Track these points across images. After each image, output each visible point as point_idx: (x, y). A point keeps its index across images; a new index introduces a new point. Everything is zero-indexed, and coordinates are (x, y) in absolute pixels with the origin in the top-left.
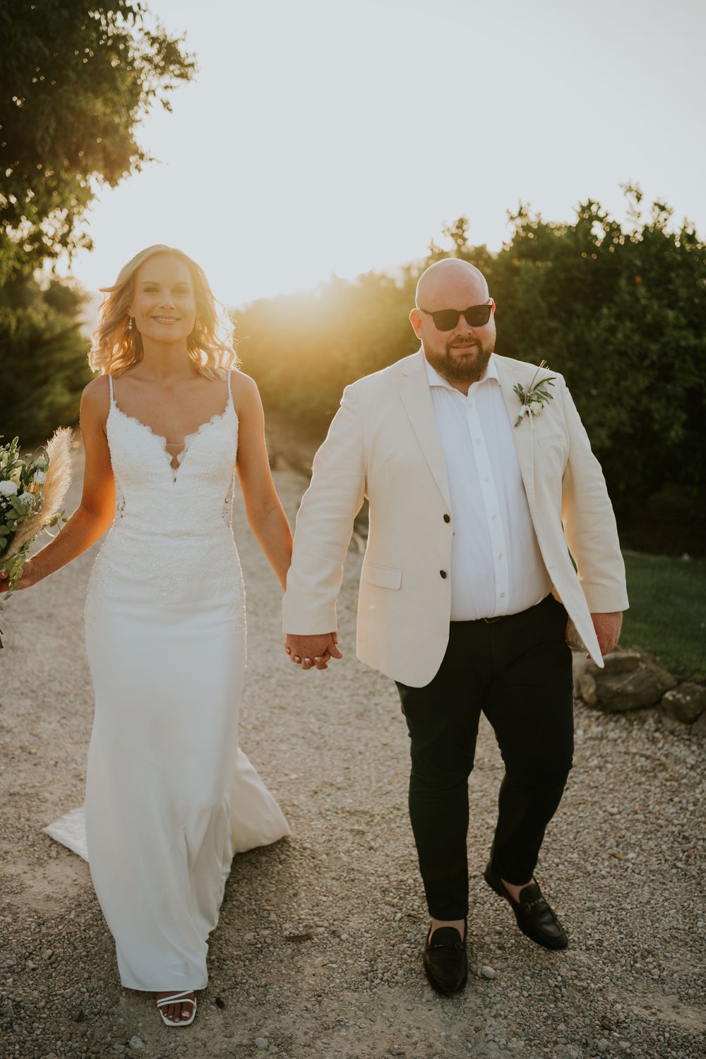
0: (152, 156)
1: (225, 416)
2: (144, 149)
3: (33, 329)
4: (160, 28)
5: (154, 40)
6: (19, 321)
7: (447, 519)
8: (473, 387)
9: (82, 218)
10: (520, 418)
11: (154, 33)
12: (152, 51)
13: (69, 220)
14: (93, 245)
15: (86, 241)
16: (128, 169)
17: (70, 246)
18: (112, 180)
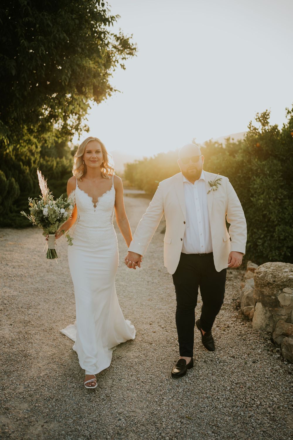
0: (116, 89)
1: (111, 191)
2: (112, 86)
3: (63, 166)
4: (121, 33)
5: (118, 39)
6: (57, 163)
7: (185, 223)
8: (196, 182)
9: (84, 117)
10: (209, 191)
11: (118, 36)
12: (117, 44)
13: (79, 119)
14: (90, 129)
15: (86, 128)
16: (105, 95)
17: (79, 131)
18: (98, 100)
